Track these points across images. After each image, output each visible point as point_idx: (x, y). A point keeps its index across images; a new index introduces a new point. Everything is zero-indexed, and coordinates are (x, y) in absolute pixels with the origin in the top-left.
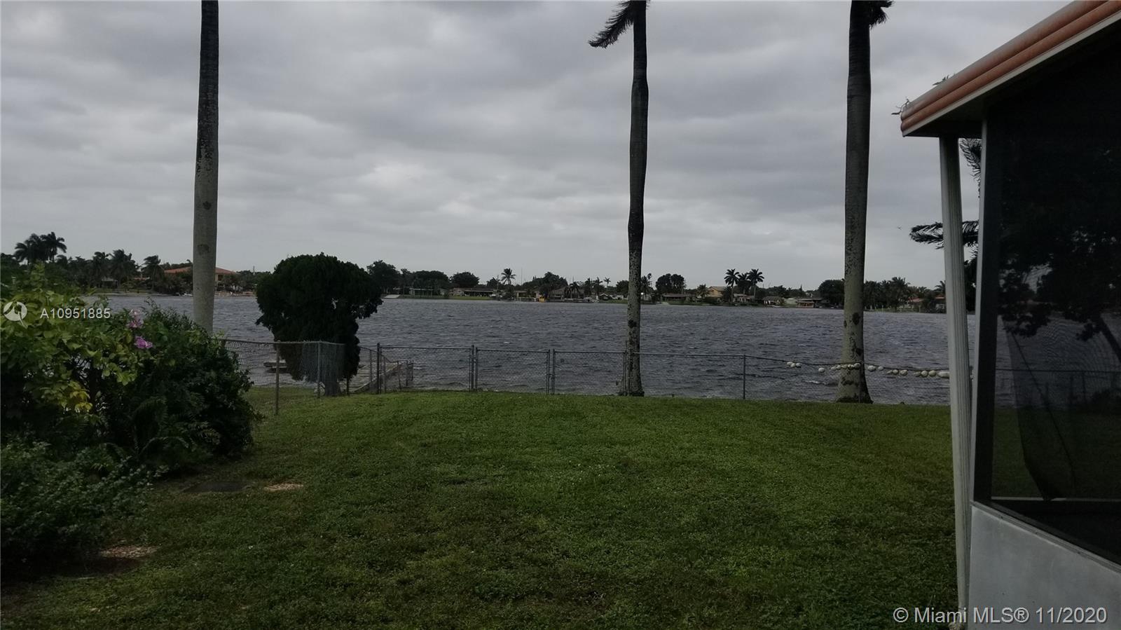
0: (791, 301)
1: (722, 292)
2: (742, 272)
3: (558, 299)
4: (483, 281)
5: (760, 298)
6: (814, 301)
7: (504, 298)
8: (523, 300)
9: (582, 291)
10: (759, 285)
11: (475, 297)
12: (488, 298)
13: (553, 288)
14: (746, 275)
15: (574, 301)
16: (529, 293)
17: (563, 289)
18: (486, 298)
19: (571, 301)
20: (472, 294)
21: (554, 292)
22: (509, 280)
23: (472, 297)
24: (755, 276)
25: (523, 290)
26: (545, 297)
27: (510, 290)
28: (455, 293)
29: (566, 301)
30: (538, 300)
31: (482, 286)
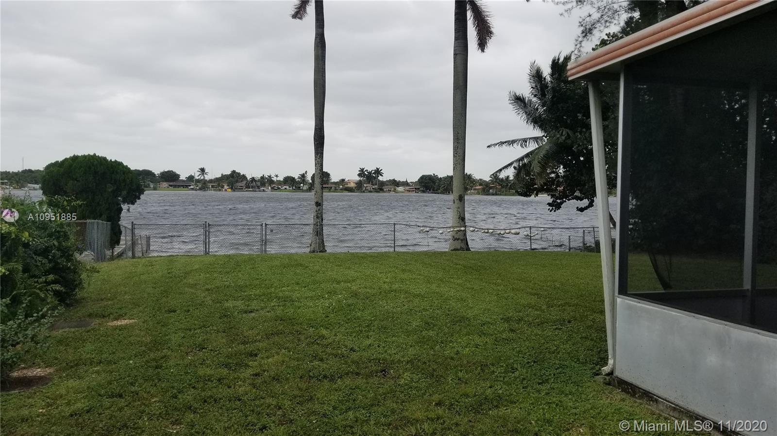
0: (400, 189)
1: (356, 184)
2: (370, 170)
3: (241, 189)
4: (183, 177)
5: (381, 187)
6: (415, 188)
7: (200, 189)
8: (214, 190)
9: (259, 184)
10: (380, 178)
11: (177, 189)
12: (188, 189)
13: (237, 181)
14: (372, 171)
15: (253, 191)
16: (219, 184)
17: (245, 182)
18: (186, 189)
19: (250, 191)
20: (175, 186)
21: (237, 184)
22: (204, 176)
23: (175, 189)
24: (378, 172)
25: (214, 182)
26: (232, 188)
27: (205, 183)
28: (161, 186)
29: (247, 191)
30: (226, 190)
31: (183, 181)
